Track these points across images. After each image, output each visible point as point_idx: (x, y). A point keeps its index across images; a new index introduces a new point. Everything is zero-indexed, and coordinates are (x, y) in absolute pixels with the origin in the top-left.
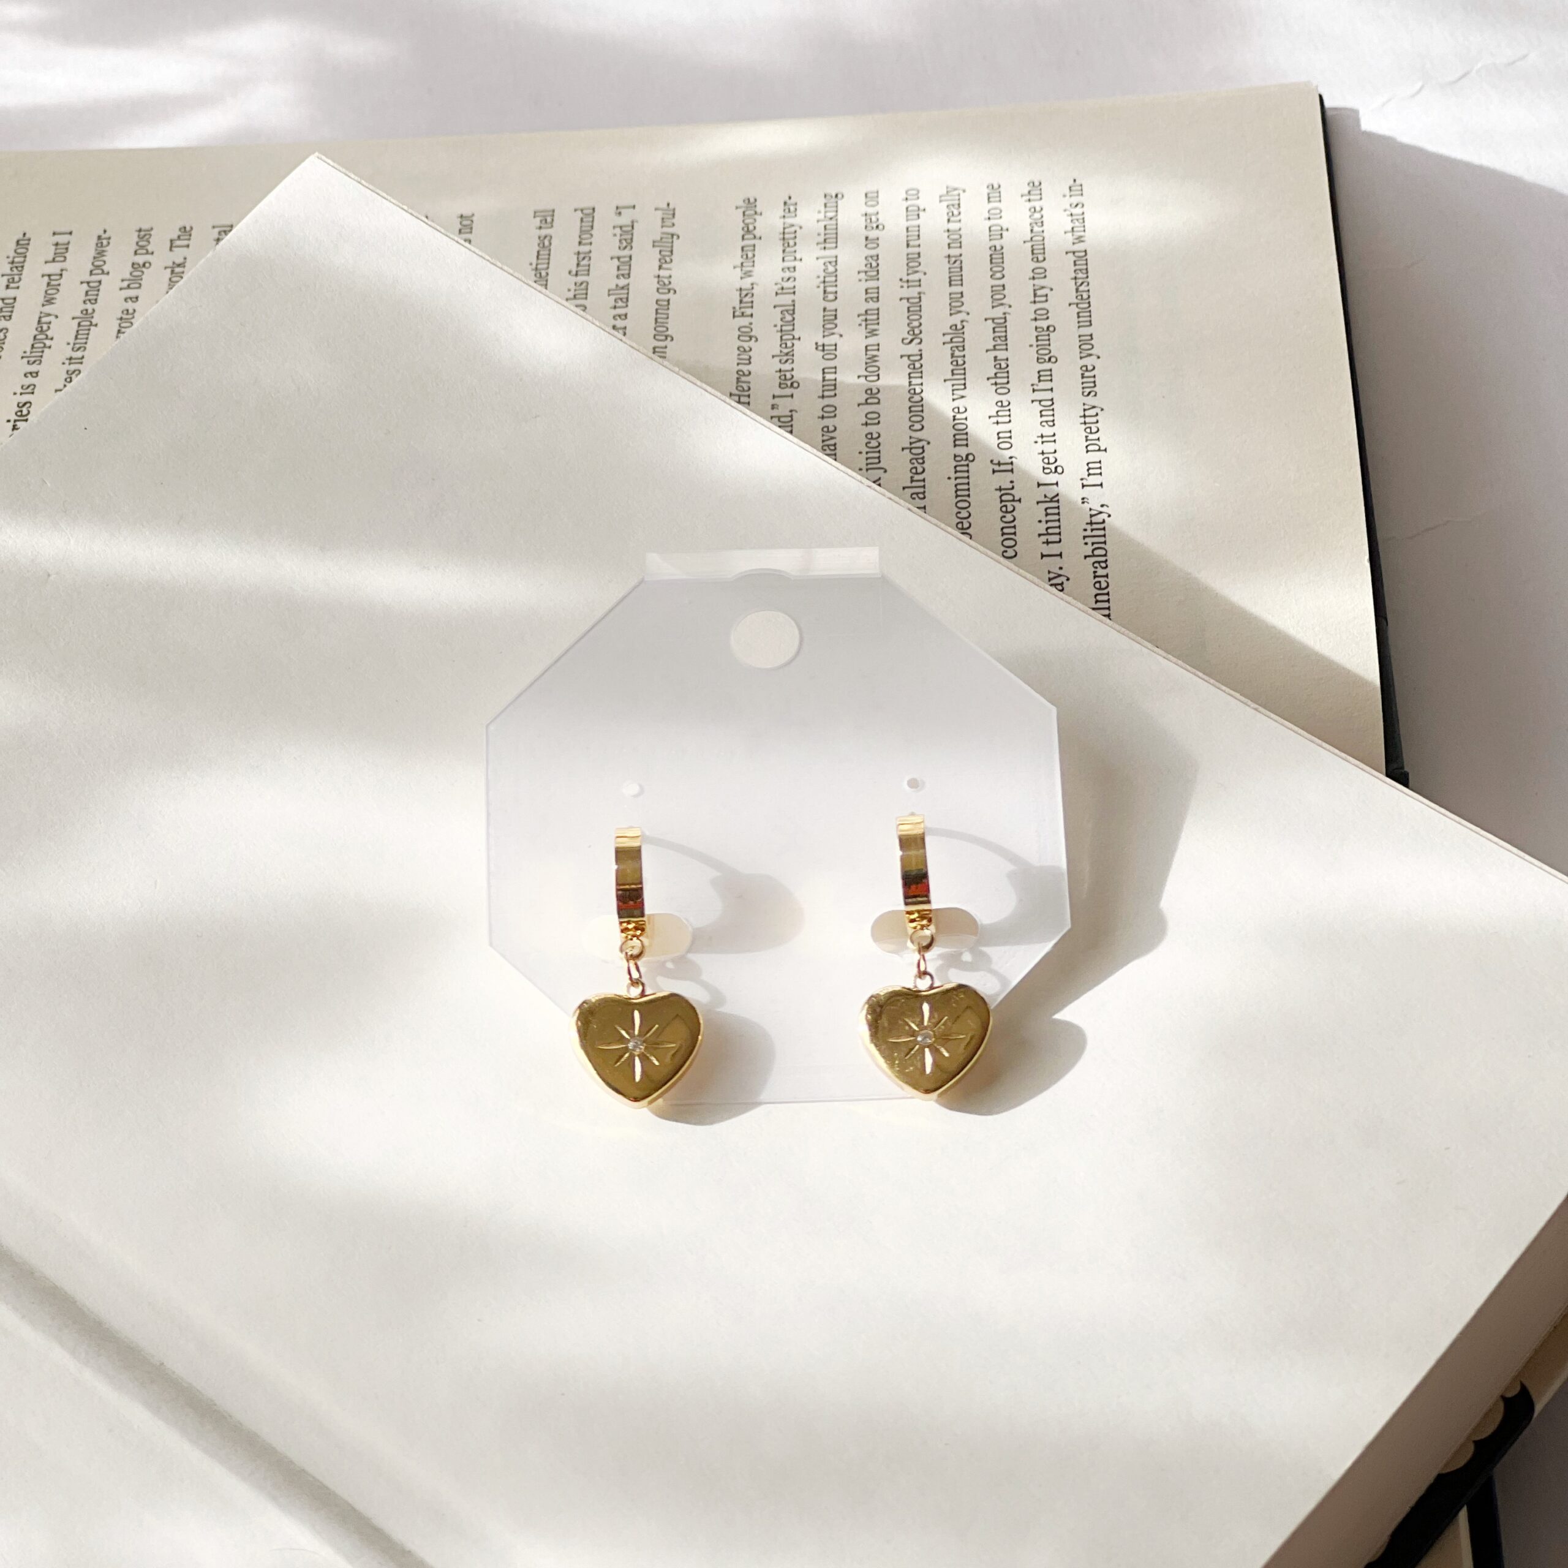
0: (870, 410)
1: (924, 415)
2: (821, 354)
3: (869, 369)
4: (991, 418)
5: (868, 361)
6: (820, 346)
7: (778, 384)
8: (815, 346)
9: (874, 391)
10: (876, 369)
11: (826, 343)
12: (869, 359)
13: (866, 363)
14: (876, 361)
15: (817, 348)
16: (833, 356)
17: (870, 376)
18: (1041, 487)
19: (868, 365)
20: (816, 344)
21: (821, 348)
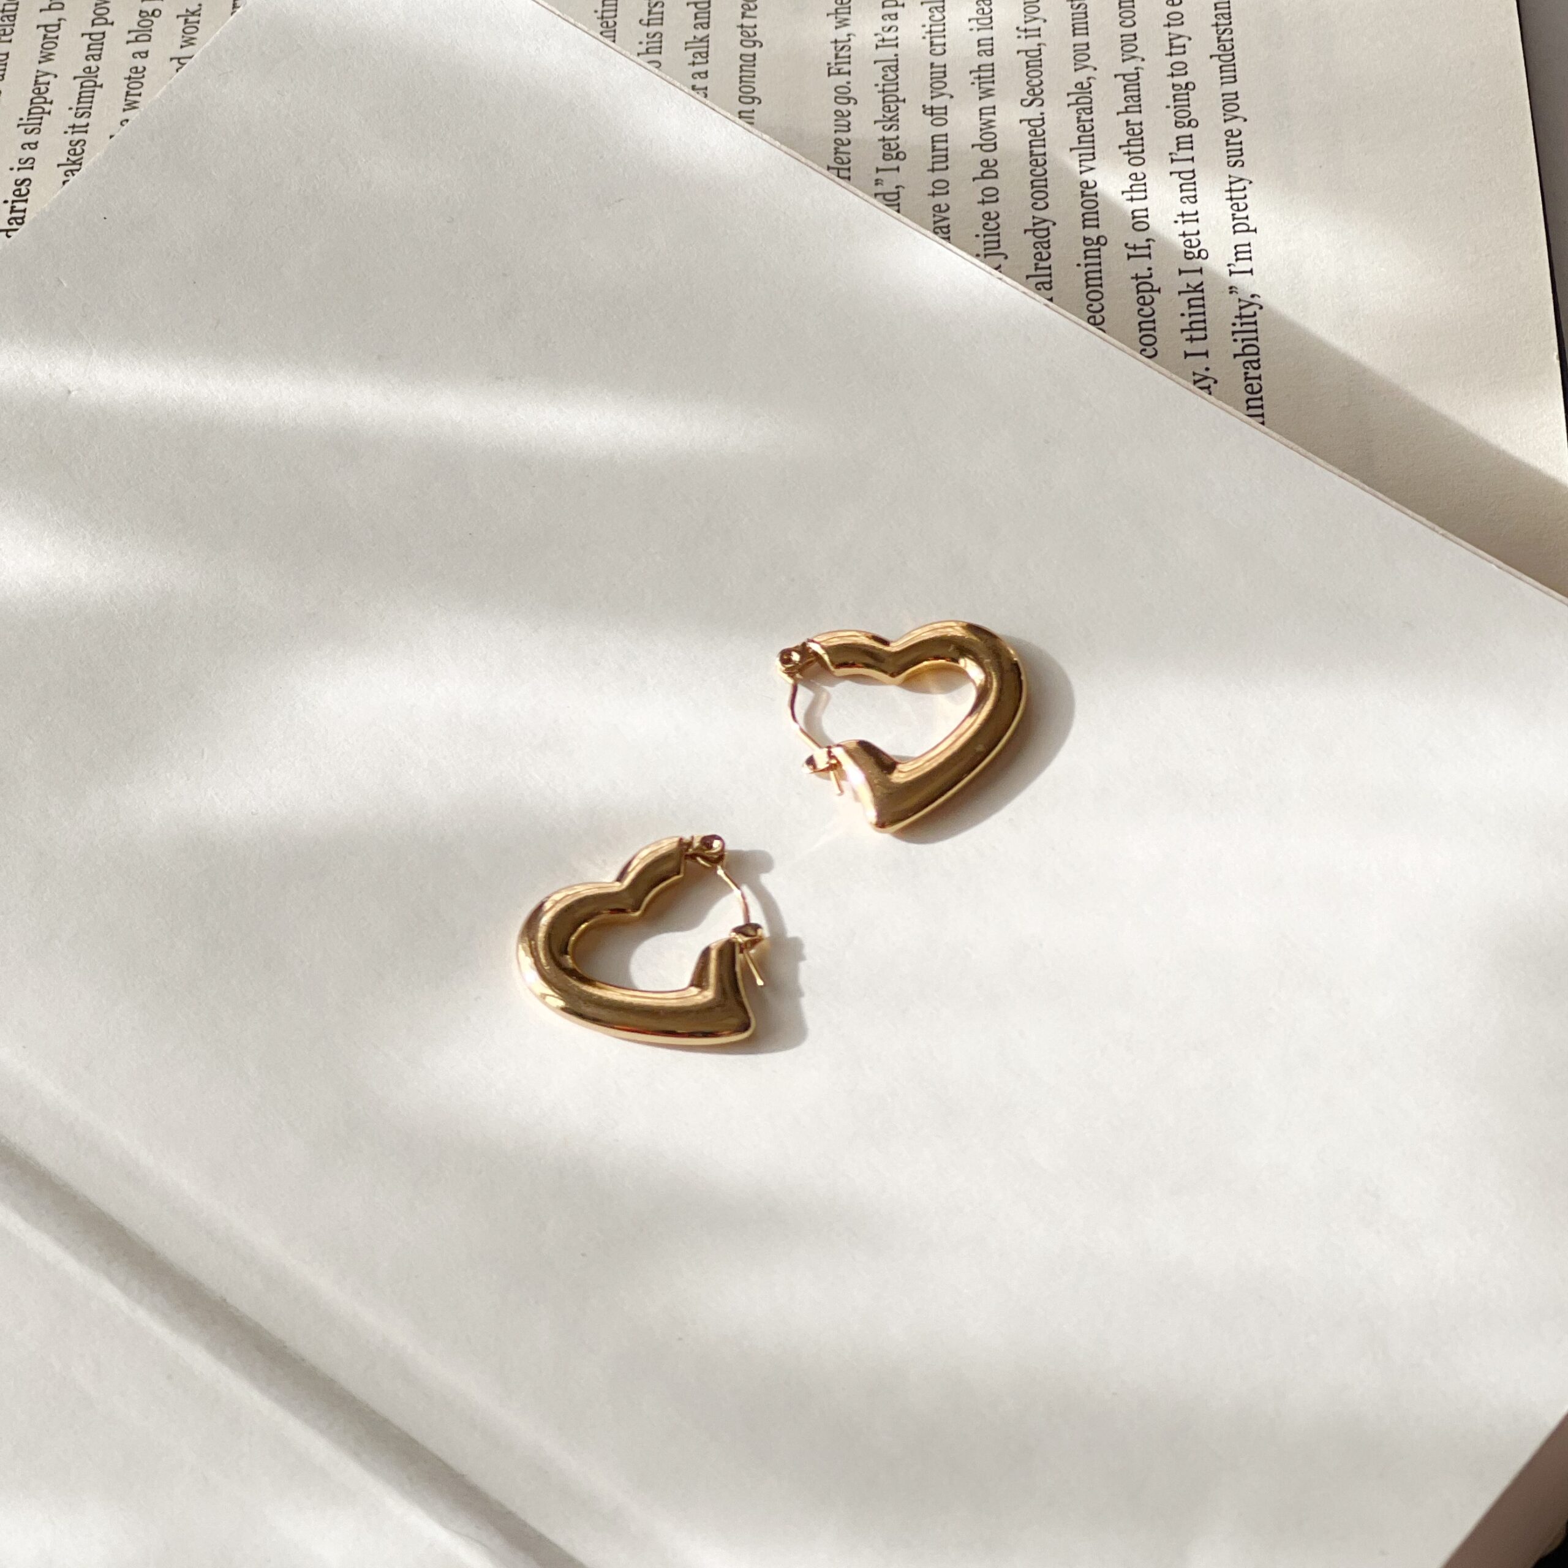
0: (988, 186)
1: (1048, 190)
2: (930, 118)
3: (984, 137)
4: (1125, 194)
5: (984, 127)
6: (928, 109)
7: (882, 155)
8: (922, 110)
9: (992, 163)
10: (992, 136)
11: (935, 106)
12: (984, 124)
13: (981, 130)
14: (991, 127)
15: (924, 112)
16: (943, 122)
17: (985, 145)
18: (1183, 275)
19: (983, 132)
20: (924, 106)
21: (929, 112)
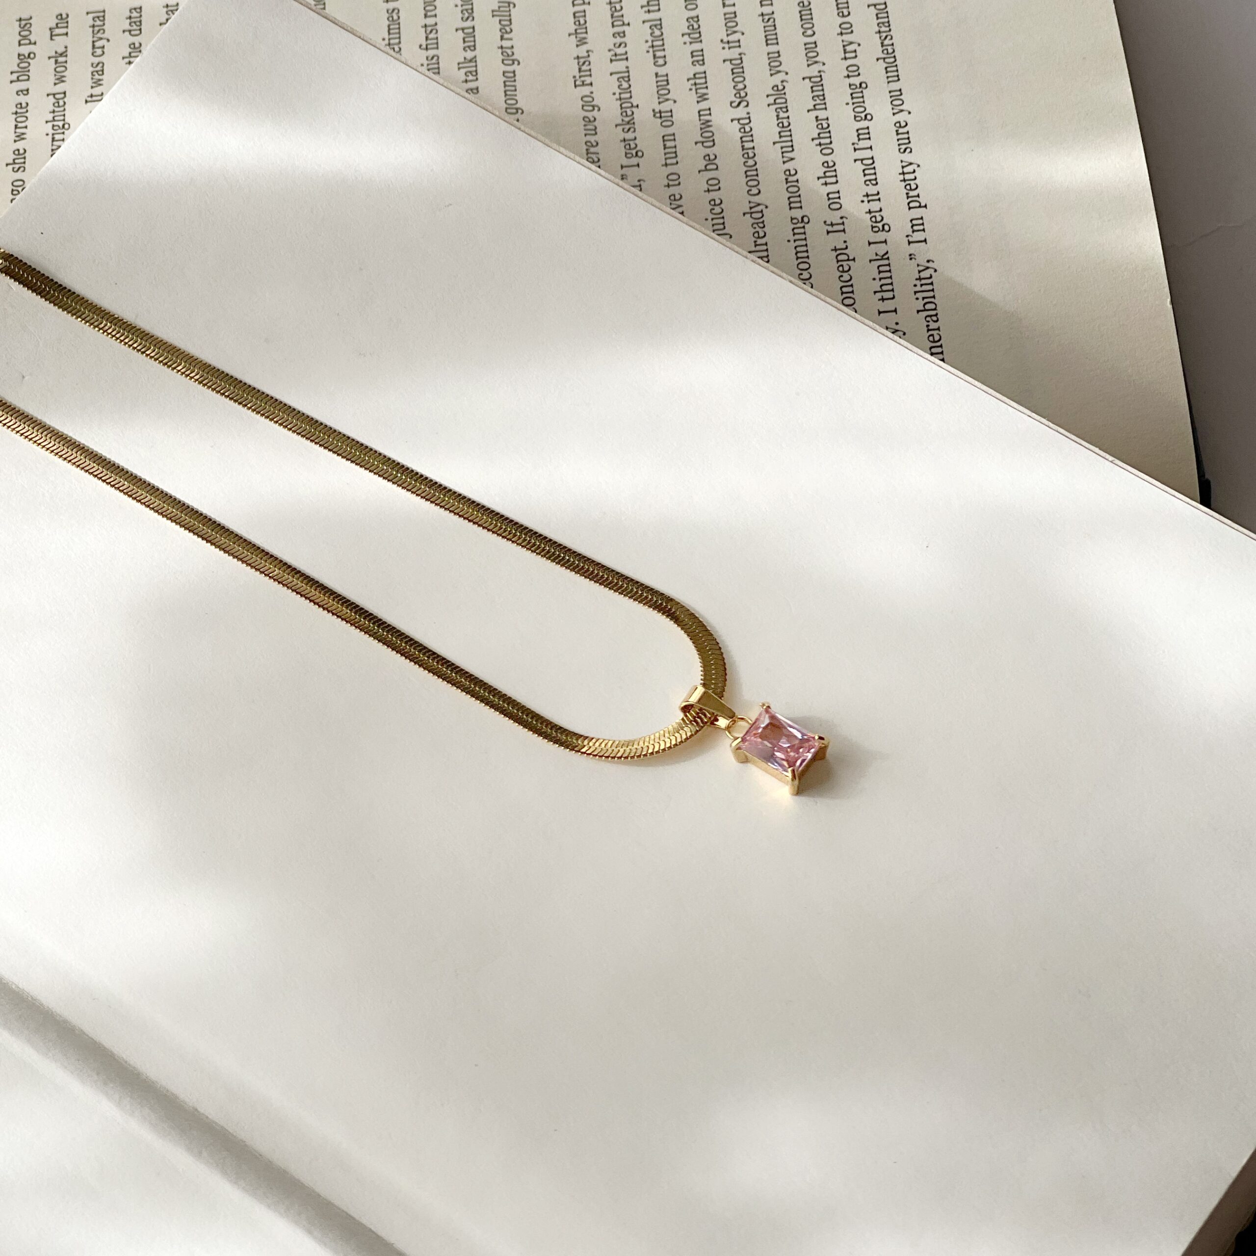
0: (711, 177)
1: (758, 179)
2: (659, 121)
3: (704, 135)
4: (820, 180)
5: (703, 126)
6: (657, 113)
7: (624, 154)
8: (652, 113)
9: (712, 157)
10: (710, 134)
11: (662, 110)
12: (703, 124)
14: (709, 126)
15: (654, 116)
16: (670, 123)
17: (706, 142)
18: (872, 246)
19: (703, 131)
20: (654, 110)
21: (658, 115)
